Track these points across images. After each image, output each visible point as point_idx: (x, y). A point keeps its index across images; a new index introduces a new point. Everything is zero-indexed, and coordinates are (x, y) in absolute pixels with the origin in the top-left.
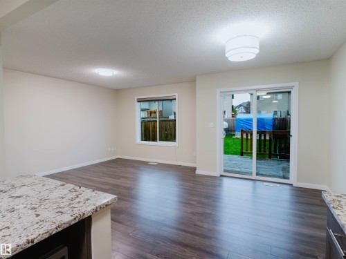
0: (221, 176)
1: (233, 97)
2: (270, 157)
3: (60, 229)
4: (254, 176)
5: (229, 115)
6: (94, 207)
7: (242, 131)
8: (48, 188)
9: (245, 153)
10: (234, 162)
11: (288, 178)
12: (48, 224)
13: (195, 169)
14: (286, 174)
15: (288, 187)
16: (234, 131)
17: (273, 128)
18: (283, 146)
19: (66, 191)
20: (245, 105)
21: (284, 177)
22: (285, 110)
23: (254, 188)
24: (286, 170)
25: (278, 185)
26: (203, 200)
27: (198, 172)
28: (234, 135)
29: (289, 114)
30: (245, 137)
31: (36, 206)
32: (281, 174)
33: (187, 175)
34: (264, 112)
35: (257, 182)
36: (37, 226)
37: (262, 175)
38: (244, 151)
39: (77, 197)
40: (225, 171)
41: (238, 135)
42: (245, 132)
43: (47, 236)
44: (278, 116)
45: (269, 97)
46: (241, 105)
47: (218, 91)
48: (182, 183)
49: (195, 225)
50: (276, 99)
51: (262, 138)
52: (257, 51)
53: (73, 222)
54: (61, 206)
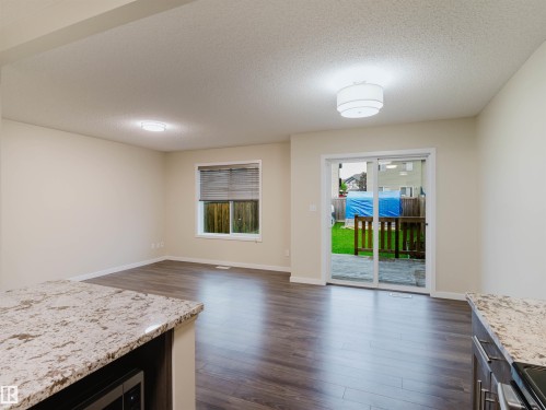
0: (328, 284)
1: (340, 166)
2: (397, 257)
3: (141, 343)
4: (375, 284)
5: (335, 193)
6: (178, 317)
7: (356, 217)
8: (99, 296)
9: (361, 250)
10: (345, 265)
11: (424, 286)
12: (124, 337)
13: (288, 275)
14: (421, 281)
15: (423, 298)
16: (344, 218)
17: (401, 213)
18: (415, 239)
19: (128, 300)
20: (359, 179)
21: (417, 285)
22: (418, 187)
23: (376, 301)
24: (421, 275)
25: (410, 296)
26: (304, 319)
27: (293, 279)
28: (343, 224)
29: (422, 193)
30: (360, 227)
31: (97, 318)
32: (414, 280)
33: (277, 284)
34: (388, 190)
35: (380, 293)
36: (111, 339)
37: (386, 282)
38: (360, 247)
39: (148, 306)
40: (334, 277)
41: (350, 224)
42: (361, 219)
43: (127, 351)
44: (407, 196)
45: (394, 166)
46: (352, 178)
47: (324, 157)
48: (269, 295)
49: (294, 355)
50: (405, 170)
51: (386, 228)
52: (381, 105)
53: (155, 336)
54: (131, 316)
